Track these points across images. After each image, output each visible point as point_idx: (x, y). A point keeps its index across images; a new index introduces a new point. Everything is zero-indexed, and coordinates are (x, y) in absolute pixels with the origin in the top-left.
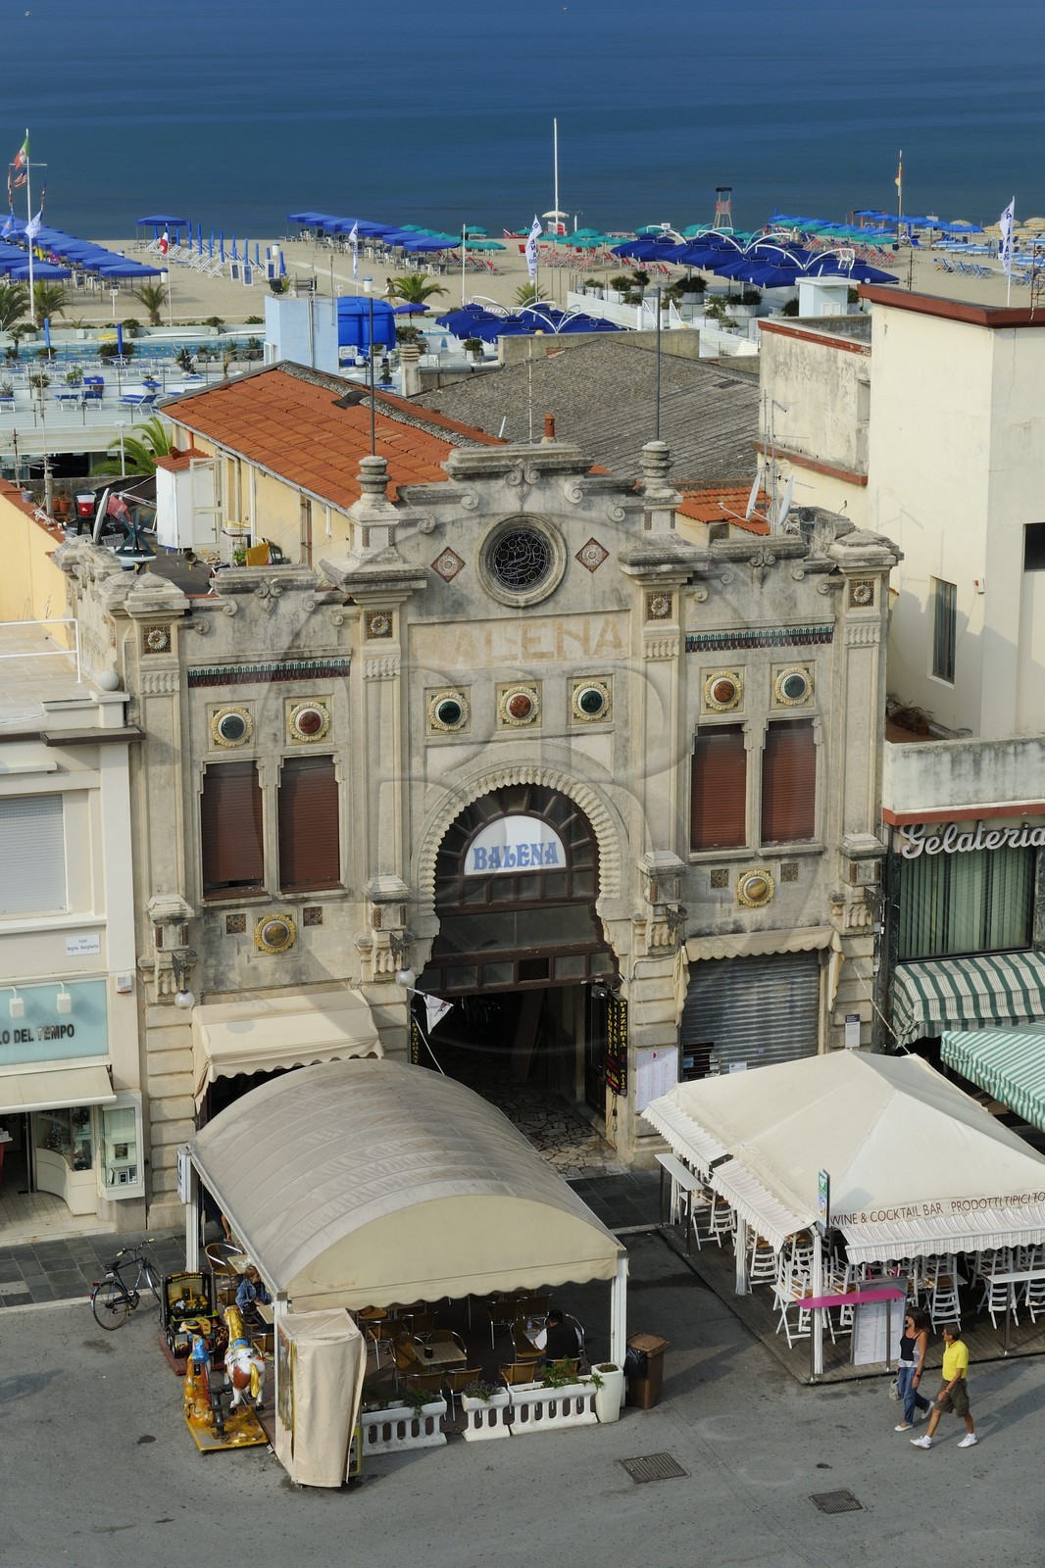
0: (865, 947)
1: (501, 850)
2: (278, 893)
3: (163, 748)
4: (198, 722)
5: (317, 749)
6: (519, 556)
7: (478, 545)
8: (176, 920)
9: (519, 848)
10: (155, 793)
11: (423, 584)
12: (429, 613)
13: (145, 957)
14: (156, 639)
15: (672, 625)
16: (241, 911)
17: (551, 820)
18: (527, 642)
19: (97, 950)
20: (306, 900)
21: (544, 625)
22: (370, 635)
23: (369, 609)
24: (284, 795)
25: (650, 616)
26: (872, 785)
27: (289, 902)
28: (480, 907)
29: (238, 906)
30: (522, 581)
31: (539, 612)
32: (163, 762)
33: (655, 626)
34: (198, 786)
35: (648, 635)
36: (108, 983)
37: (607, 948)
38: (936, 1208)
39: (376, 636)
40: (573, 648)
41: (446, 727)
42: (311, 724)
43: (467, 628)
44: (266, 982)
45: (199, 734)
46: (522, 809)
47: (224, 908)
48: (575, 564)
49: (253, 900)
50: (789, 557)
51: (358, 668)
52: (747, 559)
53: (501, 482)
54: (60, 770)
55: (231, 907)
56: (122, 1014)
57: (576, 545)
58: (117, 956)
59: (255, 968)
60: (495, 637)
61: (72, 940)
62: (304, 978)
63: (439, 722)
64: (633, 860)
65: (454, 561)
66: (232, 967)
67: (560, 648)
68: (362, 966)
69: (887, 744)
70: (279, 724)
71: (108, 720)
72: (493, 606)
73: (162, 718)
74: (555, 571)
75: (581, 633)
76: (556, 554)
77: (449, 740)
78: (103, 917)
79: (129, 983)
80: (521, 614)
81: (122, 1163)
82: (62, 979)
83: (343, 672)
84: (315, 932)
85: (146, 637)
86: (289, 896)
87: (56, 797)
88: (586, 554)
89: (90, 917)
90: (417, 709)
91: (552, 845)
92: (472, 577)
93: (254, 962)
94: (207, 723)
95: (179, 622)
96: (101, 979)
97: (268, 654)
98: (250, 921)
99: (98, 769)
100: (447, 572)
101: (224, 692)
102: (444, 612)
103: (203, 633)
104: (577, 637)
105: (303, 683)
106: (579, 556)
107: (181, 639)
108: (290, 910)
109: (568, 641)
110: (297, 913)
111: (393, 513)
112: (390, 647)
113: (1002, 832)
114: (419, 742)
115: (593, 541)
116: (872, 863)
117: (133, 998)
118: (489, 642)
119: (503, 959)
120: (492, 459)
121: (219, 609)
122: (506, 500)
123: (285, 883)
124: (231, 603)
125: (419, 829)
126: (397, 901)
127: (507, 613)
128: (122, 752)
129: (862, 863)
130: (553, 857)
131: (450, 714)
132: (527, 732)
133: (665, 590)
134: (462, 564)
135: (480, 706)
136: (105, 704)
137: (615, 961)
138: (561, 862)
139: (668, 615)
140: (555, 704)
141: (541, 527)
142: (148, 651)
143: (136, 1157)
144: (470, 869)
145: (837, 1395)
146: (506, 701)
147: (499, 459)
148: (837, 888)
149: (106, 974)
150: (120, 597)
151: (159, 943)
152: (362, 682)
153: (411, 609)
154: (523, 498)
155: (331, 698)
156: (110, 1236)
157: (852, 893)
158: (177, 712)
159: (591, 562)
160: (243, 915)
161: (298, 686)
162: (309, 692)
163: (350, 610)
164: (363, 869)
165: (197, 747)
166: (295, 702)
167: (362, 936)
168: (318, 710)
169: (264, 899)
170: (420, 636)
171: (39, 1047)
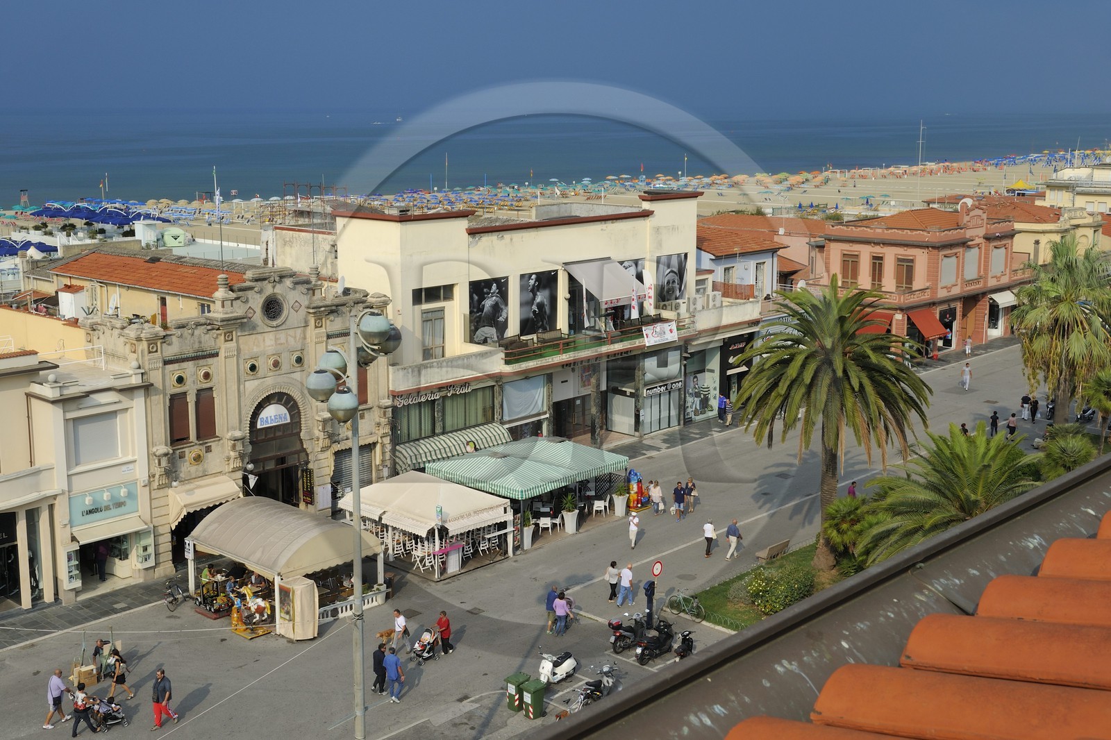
0: (387, 440)
1: (269, 418)
2: (197, 442)
3: (157, 389)
4: (167, 378)
5: (208, 385)
6: (273, 308)
7: (260, 305)
8: (166, 455)
9: (275, 416)
10: (154, 407)
11: (245, 320)
12: (245, 331)
13: (152, 471)
14: (153, 348)
15: (323, 330)
16: (184, 450)
17: (285, 405)
18: (276, 339)
19: (132, 471)
20: (206, 443)
21: (282, 333)
22: (226, 341)
23: (225, 331)
24: (197, 403)
25: (316, 327)
26: (386, 383)
27: (200, 444)
28: (263, 439)
29: (183, 448)
30: (274, 317)
31: (280, 328)
32: (156, 395)
33: (318, 330)
34: (168, 403)
35: (316, 334)
36: (138, 483)
37: (304, 450)
38: (470, 515)
39: (228, 341)
40: (291, 340)
41: (252, 373)
42: (207, 376)
43: (257, 336)
44: (194, 477)
45: (168, 383)
46: (275, 402)
47: (178, 449)
48: (292, 310)
49: (188, 445)
50: (358, 303)
51: (222, 354)
52: (345, 305)
53: (267, 282)
54: (120, 402)
55: (181, 449)
56: (143, 495)
57: (291, 303)
58: (140, 472)
59: (189, 471)
60: (266, 338)
61: (124, 468)
62: (207, 473)
63: (249, 371)
64: (313, 416)
65: (252, 311)
66: (181, 472)
67: (287, 341)
68: (226, 466)
69: (390, 367)
70: (195, 377)
71: (135, 380)
72: (265, 327)
73: (156, 378)
74: (285, 313)
75: (293, 335)
76: (285, 307)
77: (252, 378)
78: (136, 457)
79: (147, 482)
80: (274, 329)
81: (146, 553)
82: (122, 483)
83: (217, 355)
84: (209, 455)
85: (149, 347)
86: (201, 442)
87: (115, 413)
88: (294, 306)
89: (130, 458)
90: (241, 367)
91: (285, 414)
92: (258, 317)
93: (189, 469)
94: (170, 379)
95: (161, 341)
96: (135, 482)
97: (191, 351)
98: (187, 453)
99: (132, 400)
100: (250, 315)
101: (176, 366)
102: (250, 330)
103: (169, 344)
104: (292, 337)
105: (203, 360)
106: (292, 307)
107: (161, 346)
108: (201, 447)
109: (289, 338)
110: (203, 448)
111: (232, 295)
112: (233, 344)
113: (426, 395)
114: (242, 380)
115: (296, 301)
116: (390, 409)
117: (148, 488)
118: (264, 340)
119: (270, 458)
120: (263, 273)
121: (174, 335)
122: (269, 290)
123: (198, 438)
124: (179, 332)
125: (243, 412)
126: (241, 439)
127: (270, 329)
128: (142, 392)
129: (387, 410)
130: (285, 418)
131: (253, 368)
132: (278, 373)
133: (320, 317)
134: (255, 312)
135: (264, 365)
136: (135, 374)
137: (307, 455)
138: (289, 421)
139: (321, 326)
140: (288, 361)
141: (280, 297)
142: (150, 352)
143: (151, 550)
144: (259, 426)
145: (449, 583)
146: (271, 362)
147: (266, 273)
148: (377, 420)
149: (137, 479)
150: (139, 333)
151: (159, 464)
152: (223, 359)
153: (239, 330)
154: (274, 287)
155: (215, 365)
156: (142, 583)
157: (384, 421)
158: (161, 375)
159: (296, 309)
160: (184, 452)
161: (201, 362)
162: (205, 364)
163: (219, 332)
164: (226, 429)
165: (167, 388)
166: (200, 368)
167: (226, 454)
168: (209, 370)
169: (192, 444)
170: (242, 340)
171: (114, 511)
